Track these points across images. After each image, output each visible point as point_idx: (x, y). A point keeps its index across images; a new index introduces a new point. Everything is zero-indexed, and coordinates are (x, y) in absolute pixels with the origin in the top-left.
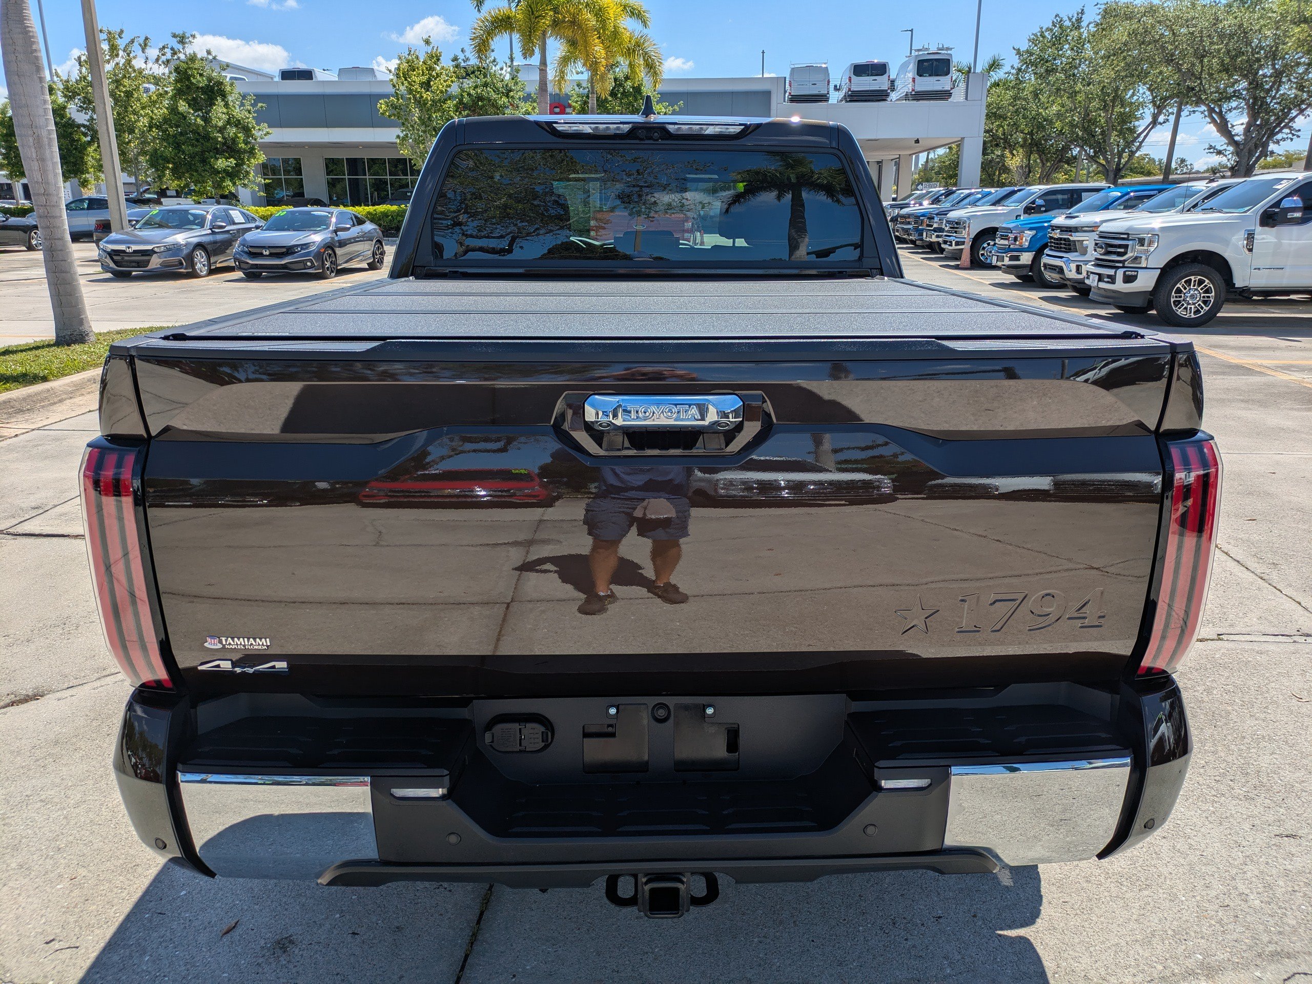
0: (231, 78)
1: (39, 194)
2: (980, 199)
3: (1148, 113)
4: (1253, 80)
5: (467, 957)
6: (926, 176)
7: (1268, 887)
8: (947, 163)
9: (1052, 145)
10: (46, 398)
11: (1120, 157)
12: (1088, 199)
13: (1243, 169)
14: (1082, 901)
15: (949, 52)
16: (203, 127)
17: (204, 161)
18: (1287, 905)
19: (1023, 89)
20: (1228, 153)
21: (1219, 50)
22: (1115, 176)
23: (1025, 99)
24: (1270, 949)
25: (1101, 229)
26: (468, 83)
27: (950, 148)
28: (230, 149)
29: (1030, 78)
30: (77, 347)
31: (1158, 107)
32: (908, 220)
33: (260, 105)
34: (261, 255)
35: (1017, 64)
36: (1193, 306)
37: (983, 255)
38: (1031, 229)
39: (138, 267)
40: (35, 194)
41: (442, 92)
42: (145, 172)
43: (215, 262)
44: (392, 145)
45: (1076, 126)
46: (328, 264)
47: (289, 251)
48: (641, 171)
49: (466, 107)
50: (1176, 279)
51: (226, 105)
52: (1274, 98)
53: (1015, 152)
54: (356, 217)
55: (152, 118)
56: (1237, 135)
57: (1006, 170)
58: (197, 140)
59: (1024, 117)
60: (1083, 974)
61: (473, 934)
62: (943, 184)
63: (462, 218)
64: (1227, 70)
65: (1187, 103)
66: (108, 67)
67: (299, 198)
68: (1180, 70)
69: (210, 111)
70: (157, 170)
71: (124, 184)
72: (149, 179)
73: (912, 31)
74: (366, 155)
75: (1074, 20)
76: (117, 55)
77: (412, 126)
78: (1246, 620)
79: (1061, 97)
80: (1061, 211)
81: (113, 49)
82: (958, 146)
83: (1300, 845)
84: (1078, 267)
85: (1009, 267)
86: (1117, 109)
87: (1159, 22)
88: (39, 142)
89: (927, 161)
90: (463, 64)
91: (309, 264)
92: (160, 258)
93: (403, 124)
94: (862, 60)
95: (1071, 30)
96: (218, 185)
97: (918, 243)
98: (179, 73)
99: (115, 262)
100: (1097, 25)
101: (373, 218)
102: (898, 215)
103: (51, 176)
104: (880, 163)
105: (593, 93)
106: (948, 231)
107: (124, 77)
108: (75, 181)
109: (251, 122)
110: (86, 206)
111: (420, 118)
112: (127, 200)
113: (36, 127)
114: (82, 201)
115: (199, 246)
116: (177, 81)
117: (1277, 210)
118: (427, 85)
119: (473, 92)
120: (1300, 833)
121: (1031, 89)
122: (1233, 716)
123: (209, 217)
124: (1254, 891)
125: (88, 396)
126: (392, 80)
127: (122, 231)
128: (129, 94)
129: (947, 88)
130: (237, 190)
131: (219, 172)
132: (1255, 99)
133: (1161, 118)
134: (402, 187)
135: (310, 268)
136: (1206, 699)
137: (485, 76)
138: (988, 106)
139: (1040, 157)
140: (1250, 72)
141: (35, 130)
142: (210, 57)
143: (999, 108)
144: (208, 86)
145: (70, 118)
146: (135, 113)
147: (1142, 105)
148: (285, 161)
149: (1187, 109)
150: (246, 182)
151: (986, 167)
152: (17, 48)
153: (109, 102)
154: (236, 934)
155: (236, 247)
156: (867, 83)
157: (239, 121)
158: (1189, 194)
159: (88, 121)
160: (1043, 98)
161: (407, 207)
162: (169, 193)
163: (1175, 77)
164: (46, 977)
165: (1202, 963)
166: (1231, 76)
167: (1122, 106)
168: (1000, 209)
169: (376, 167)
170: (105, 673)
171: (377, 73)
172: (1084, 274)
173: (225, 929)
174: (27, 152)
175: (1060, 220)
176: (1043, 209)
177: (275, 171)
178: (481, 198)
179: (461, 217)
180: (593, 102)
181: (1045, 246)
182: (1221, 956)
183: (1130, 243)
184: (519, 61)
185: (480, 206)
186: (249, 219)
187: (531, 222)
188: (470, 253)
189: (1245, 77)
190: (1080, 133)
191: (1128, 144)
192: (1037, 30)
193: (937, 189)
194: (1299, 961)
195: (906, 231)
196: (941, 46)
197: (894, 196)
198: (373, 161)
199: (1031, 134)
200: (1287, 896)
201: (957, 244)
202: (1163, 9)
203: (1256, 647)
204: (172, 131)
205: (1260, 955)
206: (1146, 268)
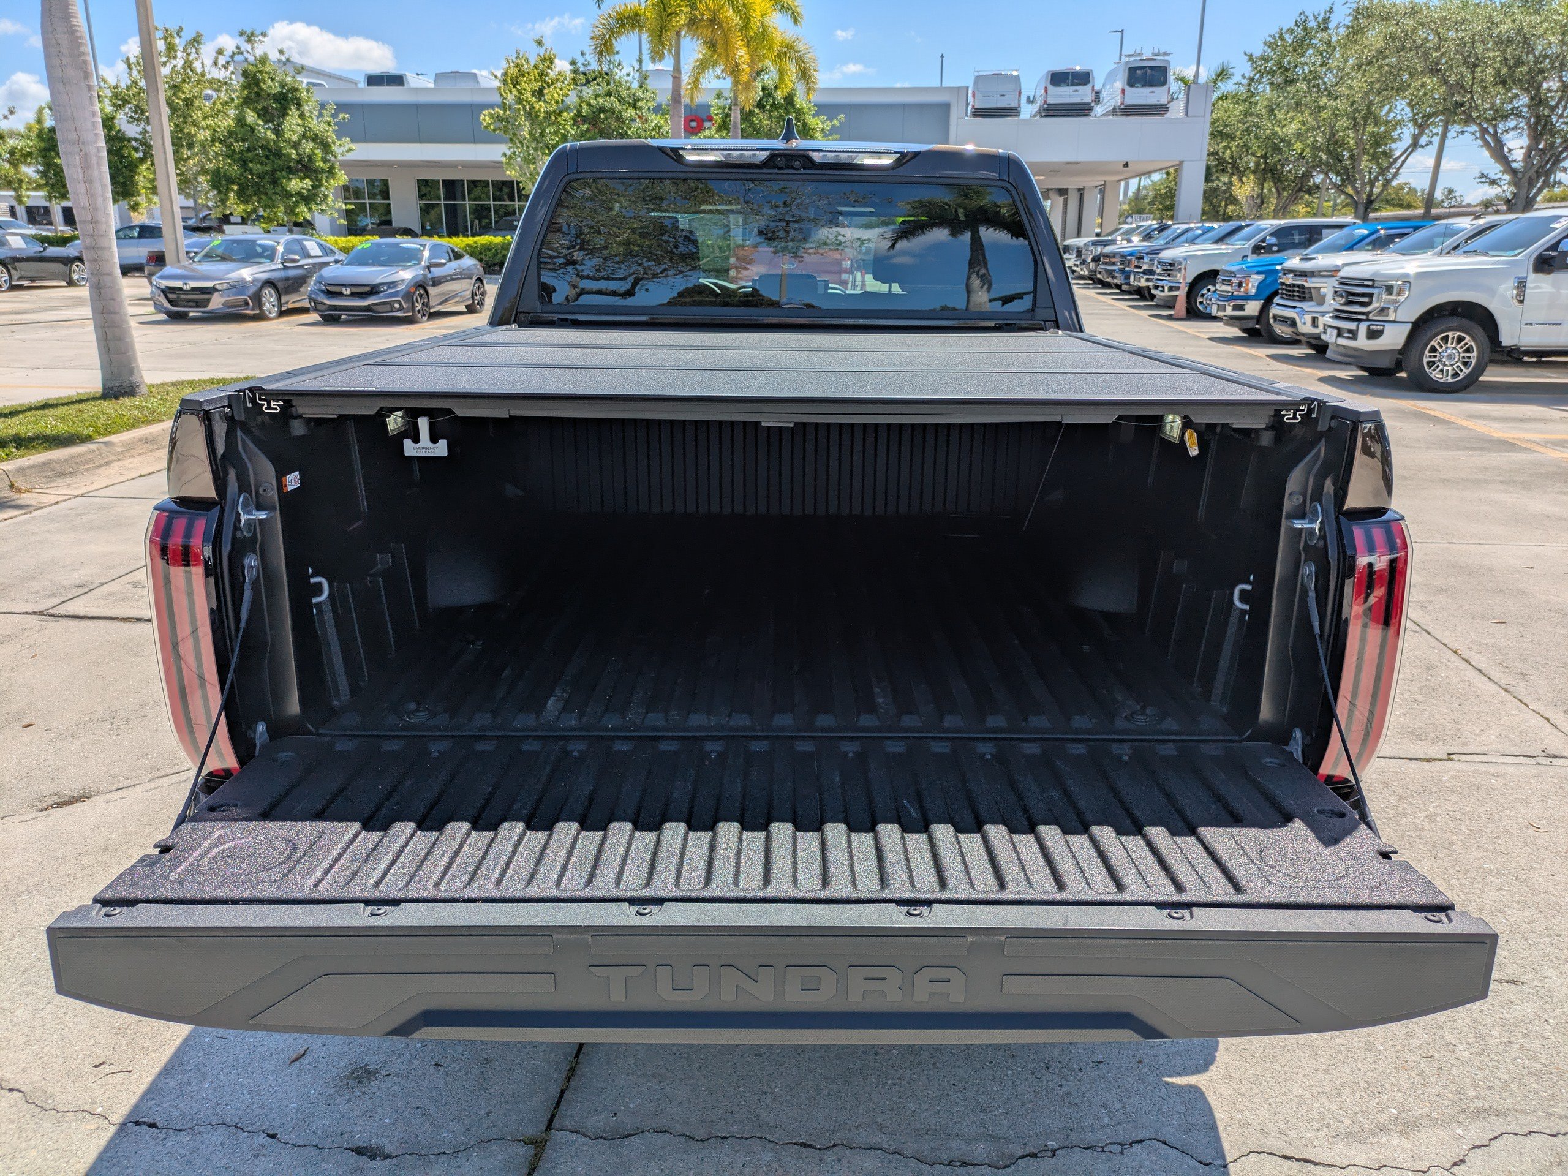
0: (308, 84)
1: (85, 222)
2: (1200, 235)
3: (1407, 133)
4: (1536, 95)
5: (563, 1092)
6: (1138, 207)
7: (1480, 1037)
8: (1163, 191)
9: (1290, 172)
10: (91, 460)
11: (1372, 185)
12: (1329, 237)
13: (1521, 203)
14: (1265, 1048)
15: (1166, 58)
16: (275, 142)
17: (275, 182)
18: (1501, 1057)
19: (1256, 104)
20: (1503, 182)
21: (1494, 58)
22: (1366, 209)
23: (1257, 116)
24: (1476, 1105)
25: (1342, 274)
26: (588, 92)
27: (1168, 174)
28: (306, 168)
29: (1264, 89)
30: (126, 401)
31: (1420, 126)
32: (1113, 260)
33: (341, 115)
34: (340, 294)
35: (1249, 73)
36: (1450, 368)
37: (1201, 303)
38: (1258, 273)
39: (197, 306)
40: (82, 222)
41: (557, 102)
42: (206, 195)
43: (287, 303)
44: (497, 165)
45: (1319, 149)
46: (419, 306)
47: (374, 290)
48: (788, 202)
49: (585, 119)
50: (1430, 334)
51: (302, 116)
52: (1561, 116)
53: (1244, 179)
54: (453, 251)
55: (215, 131)
56: (1515, 161)
57: (1233, 200)
58: (267, 157)
59: (1257, 137)
60: (1259, 1127)
61: (571, 1068)
62: (1158, 216)
63: (577, 255)
64: (1504, 83)
65: (1455, 122)
66: (165, 71)
67: (385, 226)
68: (1446, 82)
69: (282, 123)
70: (220, 192)
71: (182, 208)
72: (210, 204)
73: (1122, 32)
74: (466, 176)
75: (1320, 18)
76: (175, 57)
77: (521, 143)
78: (1483, 737)
79: (1302, 113)
80: (1296, 251)
81: (171, 49)
82: (1176, 171)
83: (1522, 992)
84: (1314, 319)
85: (1232, 318)
86: (1371, 129)
87: (1422, 24)
88: (86, 160)
89: (1139, 189)
90: (582, 69)
91: (397, 306)
92: (222, 296)
93: (511, 140)
94: (1061, 67)
95: (1317, 32)
96: (291, 211)
97: (1124, 287)
98: (246, 77)
99: (170, 301)
100: (1348, 27)
101: (473, 252)
102: (1101, 255)
103: (99, 201)
104: (1081, 191)
105: (736, 104)
106: (1160, 274)
107: (184, 81)
108: (124, 204)
109: (331, 136)
110: (136, 235)
111: (530, 133)
112: (185, 228)
113: (83, 143)
114: (131, 228)
115: (269, 283)
116: (244, 87)
117: (1554, 254)
118: (539, 93)
119: (593, 102)
120: (1523, 979)
121: (1265, 103)
122: (1458, 847)
123: (281, 249)
124: (1464, 1041)
125: (139, 459)
126: (499, 88)
127: (178, 265)
128: (188, 102)
129: (1164, 101)
130: (313, 217)
131: (292, 196)
132: (1538, 118)
133: (1423, 140)
134: (508, 214)
135: (398, 310)
136: (1427, 827)
137: (608, 84)
138: (1213, 123)
139: (1275, 184)
140: (1532, 84)
141: (82, 147)
142: (283, 59)
143: (1227, 126)
144: (281, 93)
145: (119, 131)
146: (195, 124)
147: (1400, 123)
148: (371, 183)
149: (1454, 129)
150: (324, 207)
151: (1209, 196)
152: (62, 50)
153: (166, 111)
154: (305, 1062)
155: (312, 285)
156: (1066, 94)
157: (316, 135)
158: (1449, 233)
159: (140, 133)
160: (1280, 115)
161: (512, 239)
162: (233, 219)
163: (1441, 91)
164: (94, 1103)
165: (1396, 1118)
166: (1509, 90)
167: (1376, 124)
168: (1224, 248)
169: (477, 191)
170: (159, 774)
171: (480, 79)
172: (1321, 328)
173: (294, 1057)
174: (72, 174)
175: (1294, 262)
176: (1275, 248)
177: (358, 194)
178: (599, 232)
179: (575, 254)
180: (736, 116)
181: (1275, 293)
182: (1419, 1111)
183: (1375, 291)
184: (649, 66)
185: (598, 241)
186: (327, 251)
187: (658, 262)
188: (584, 296)
189: (1527, 90)
190: (1324, 157)
191: (1383, 171)
192: (1275, 31)
193: (1149, 223)
194: (1509, 1119)
195: (1111, 273)
196: (1156, 51)
197: (1098, 230)
198: (474, 184)
199: (1265, 157)
200: (1501, 1048)
201: (1171, 289)
202: (1428, 8)
203: (1492, 769)
204: (237, 146)
205: (1463, 1111)
206: (1394, 322)
